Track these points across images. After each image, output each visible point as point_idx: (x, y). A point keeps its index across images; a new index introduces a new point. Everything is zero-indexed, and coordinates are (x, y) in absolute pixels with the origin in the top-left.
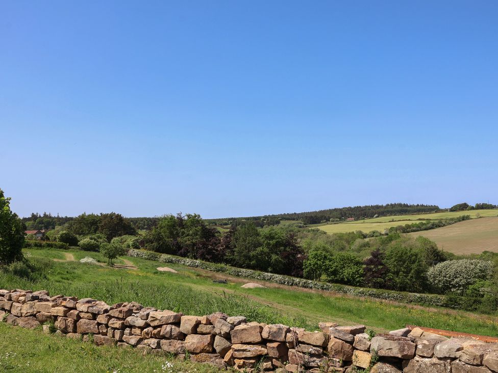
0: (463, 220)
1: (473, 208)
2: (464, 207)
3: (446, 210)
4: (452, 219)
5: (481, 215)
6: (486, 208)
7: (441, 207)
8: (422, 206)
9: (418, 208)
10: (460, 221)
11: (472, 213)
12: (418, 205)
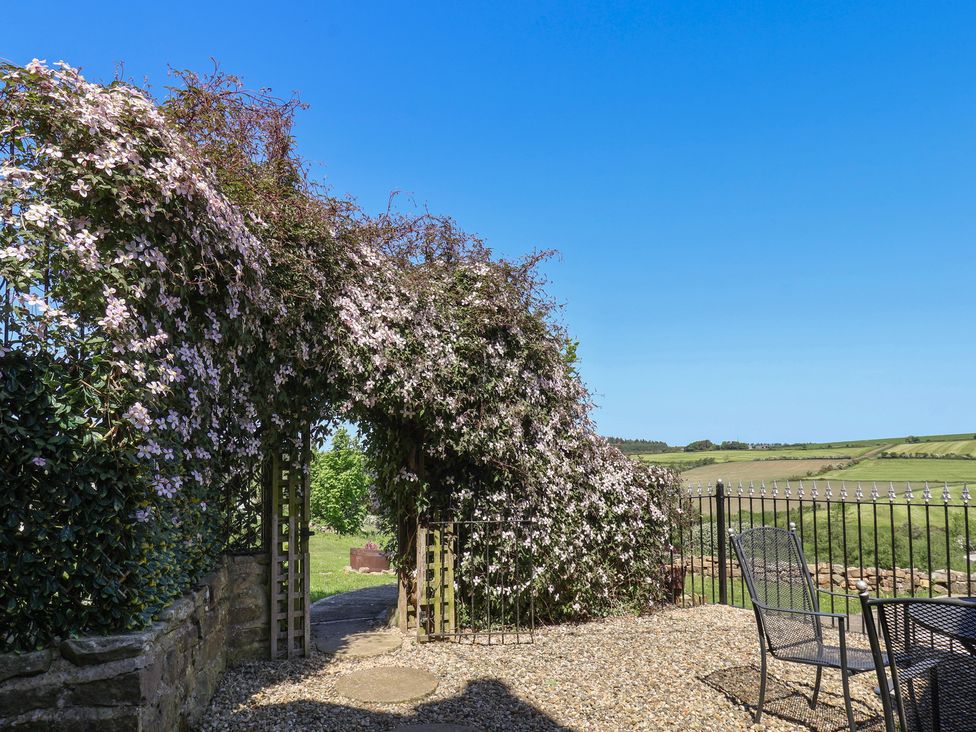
0: (705, 464)
1: (718, 448)
2: (704, 446)
3: (677, 450)
4: (689, 463)
5: (732, 459)
6: (735, 449)
7: (670, 444)
8: (643, 442)
9: (638, 445)
10: (698, 466)
11: (719, 456)
12: (637, 441)
